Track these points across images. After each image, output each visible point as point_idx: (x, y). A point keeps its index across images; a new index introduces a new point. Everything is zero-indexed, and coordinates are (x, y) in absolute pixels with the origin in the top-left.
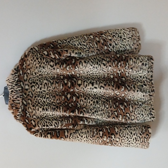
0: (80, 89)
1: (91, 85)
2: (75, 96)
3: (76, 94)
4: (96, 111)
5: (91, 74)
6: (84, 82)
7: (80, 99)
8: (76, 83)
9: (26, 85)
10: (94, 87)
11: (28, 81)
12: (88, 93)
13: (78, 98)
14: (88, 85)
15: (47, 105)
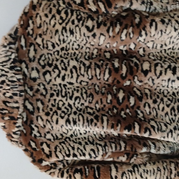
0: (146, 81)
1: (171, 72)
2: (133, 96)
3: (135, 92)
4: (175, 127)
5: (169, 49)
6: (156, 65)
7: (144, 102)
8: (138, 68)
9: (33, 69)
10: (176, 76)
11: (37, 60)
12: (160, 90)
13: (140, 99)
14: (163, 72)
15: (75, 113)
